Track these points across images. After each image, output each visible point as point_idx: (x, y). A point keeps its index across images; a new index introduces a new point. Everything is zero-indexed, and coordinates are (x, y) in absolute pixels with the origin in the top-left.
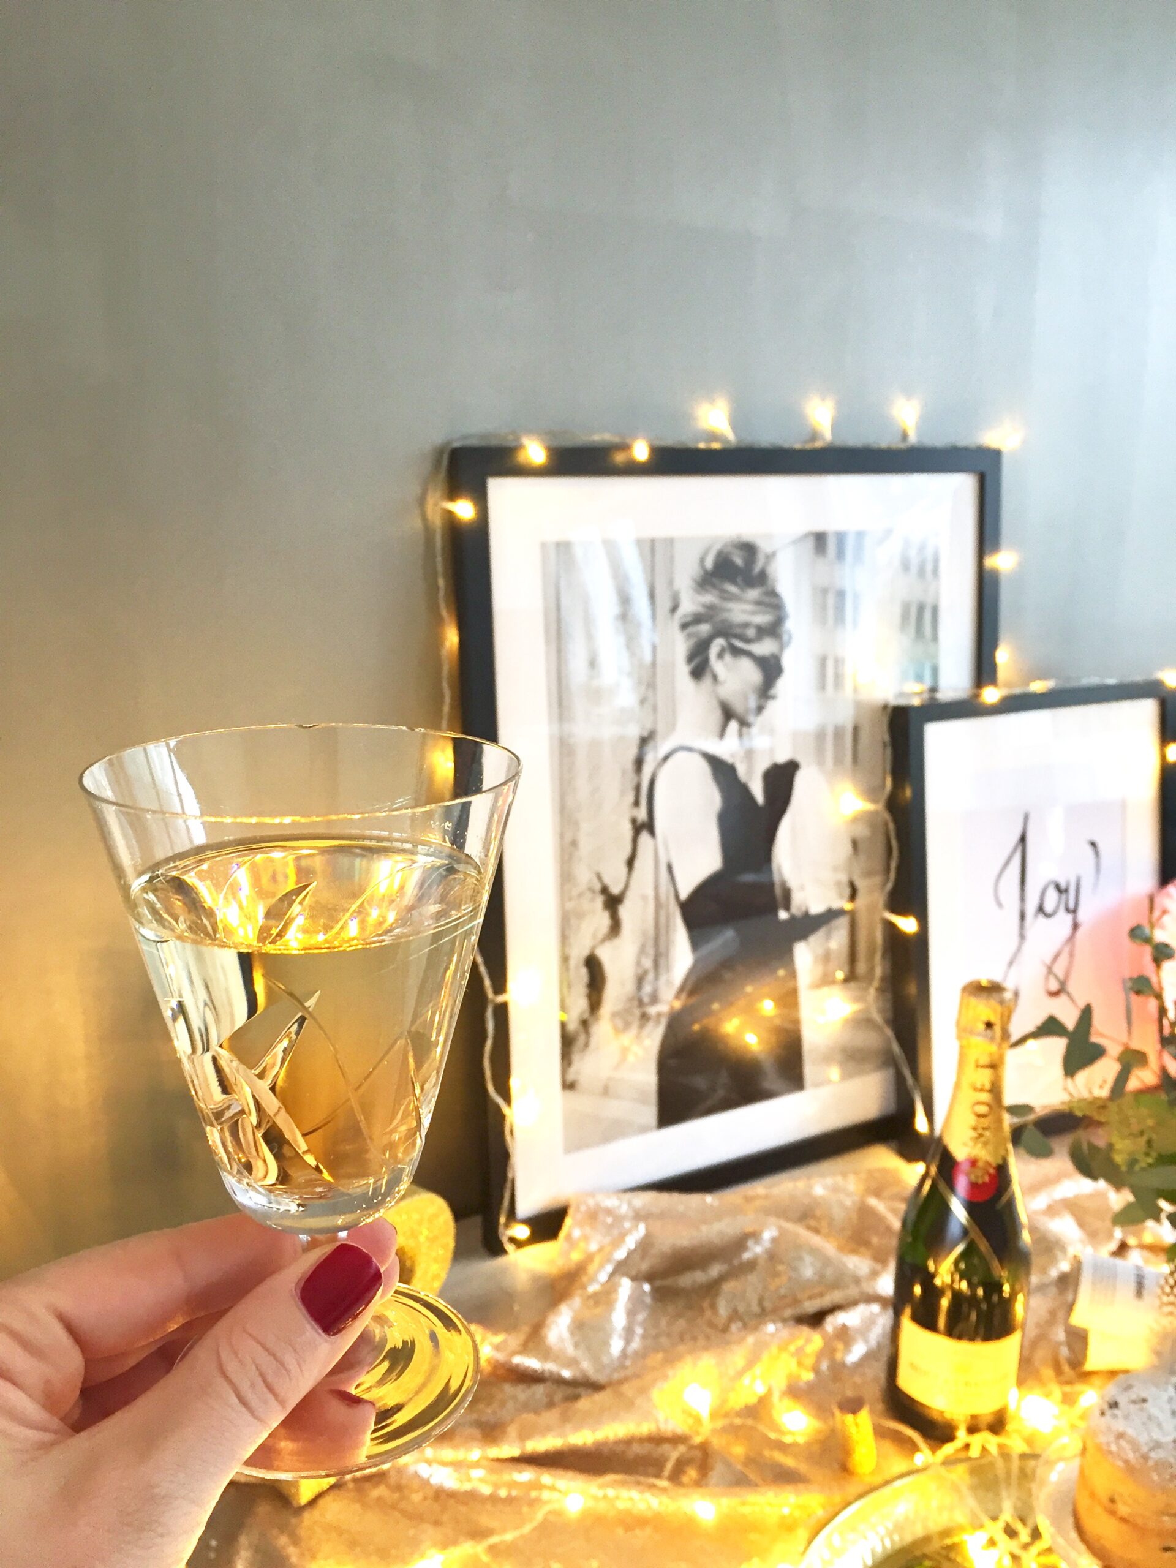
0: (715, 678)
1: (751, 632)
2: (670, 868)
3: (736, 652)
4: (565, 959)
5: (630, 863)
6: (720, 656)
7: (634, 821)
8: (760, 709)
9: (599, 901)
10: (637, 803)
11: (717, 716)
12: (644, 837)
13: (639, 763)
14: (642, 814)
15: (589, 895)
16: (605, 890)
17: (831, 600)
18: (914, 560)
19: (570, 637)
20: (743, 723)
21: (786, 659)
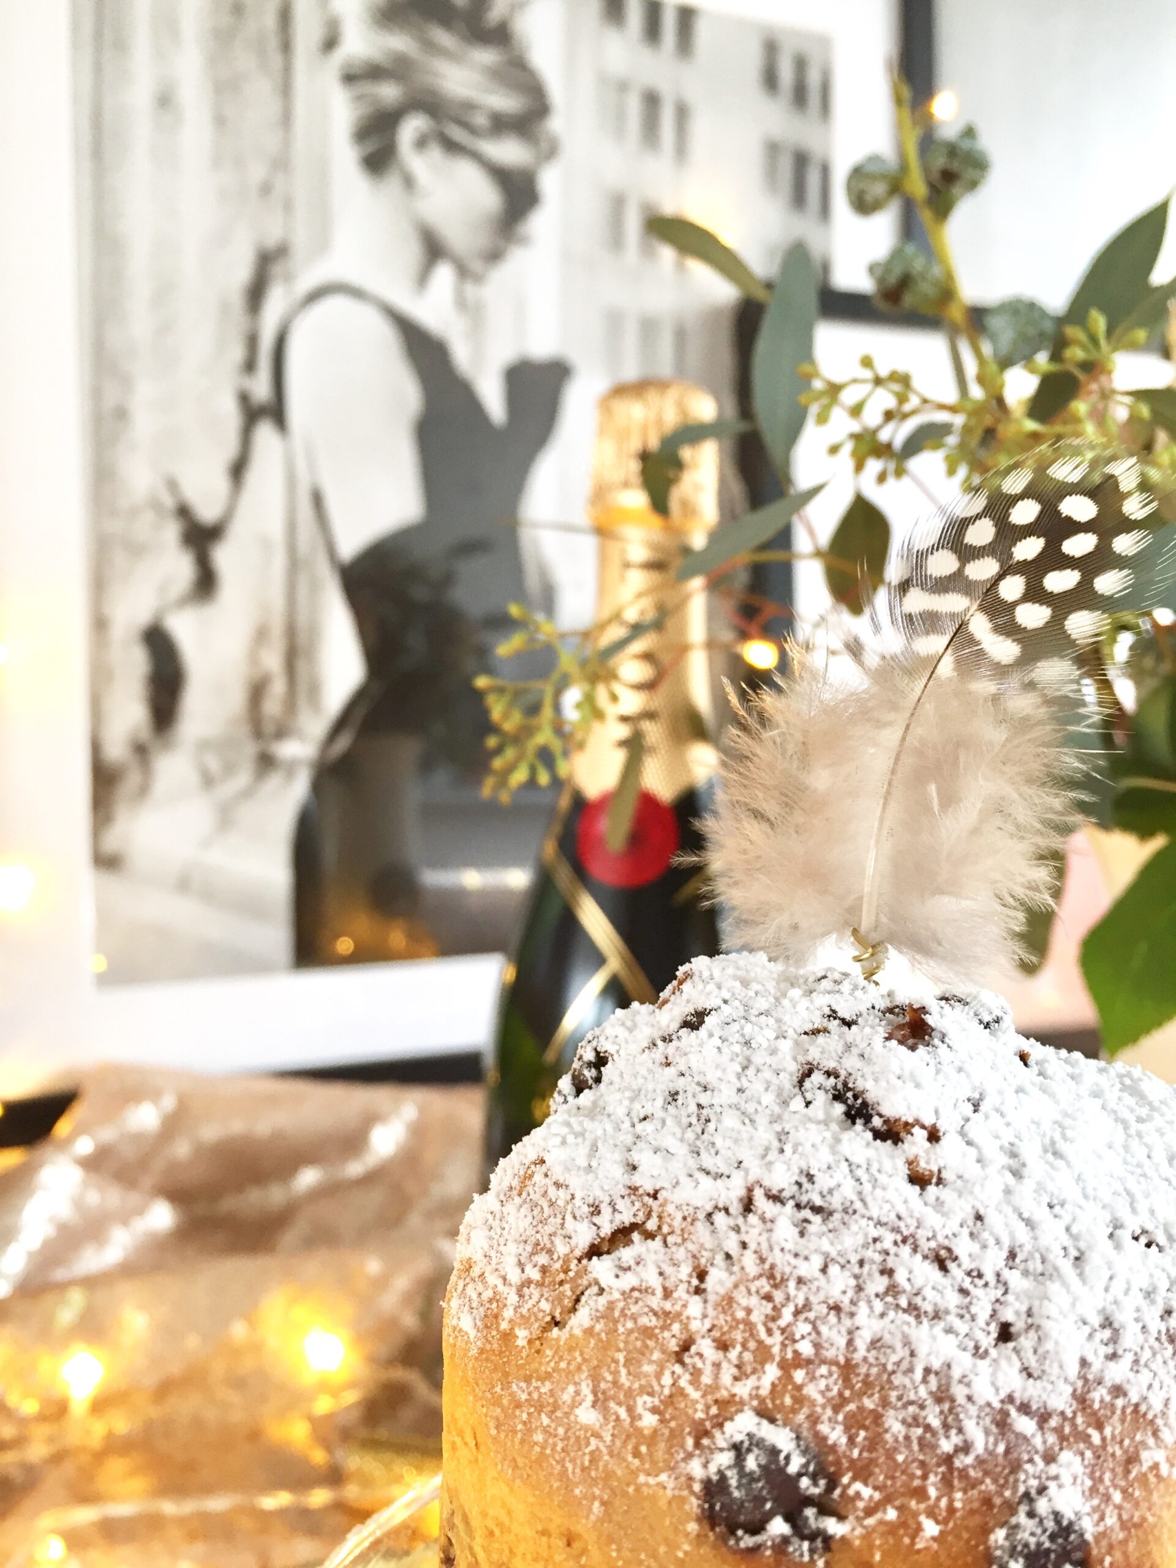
0: (409, 182)
1: (481, 120)
2: (318, 500)
3: (452, 147)
4: (100, 624)
5: (238, 470)
6: (421, 143)
7: (244, 398)
8: (494, 256)
9: (172, 532)
10: (250, 366)
11: (412, 252)
12: (265, 432)
13: (256, 294)
14: (261, 388)
15: (149, 516)
16: (184, 512)
17: (634, 106)
18: (786, 74)
19: (121, 45)
20: (463, 272)
21: (549, 181)
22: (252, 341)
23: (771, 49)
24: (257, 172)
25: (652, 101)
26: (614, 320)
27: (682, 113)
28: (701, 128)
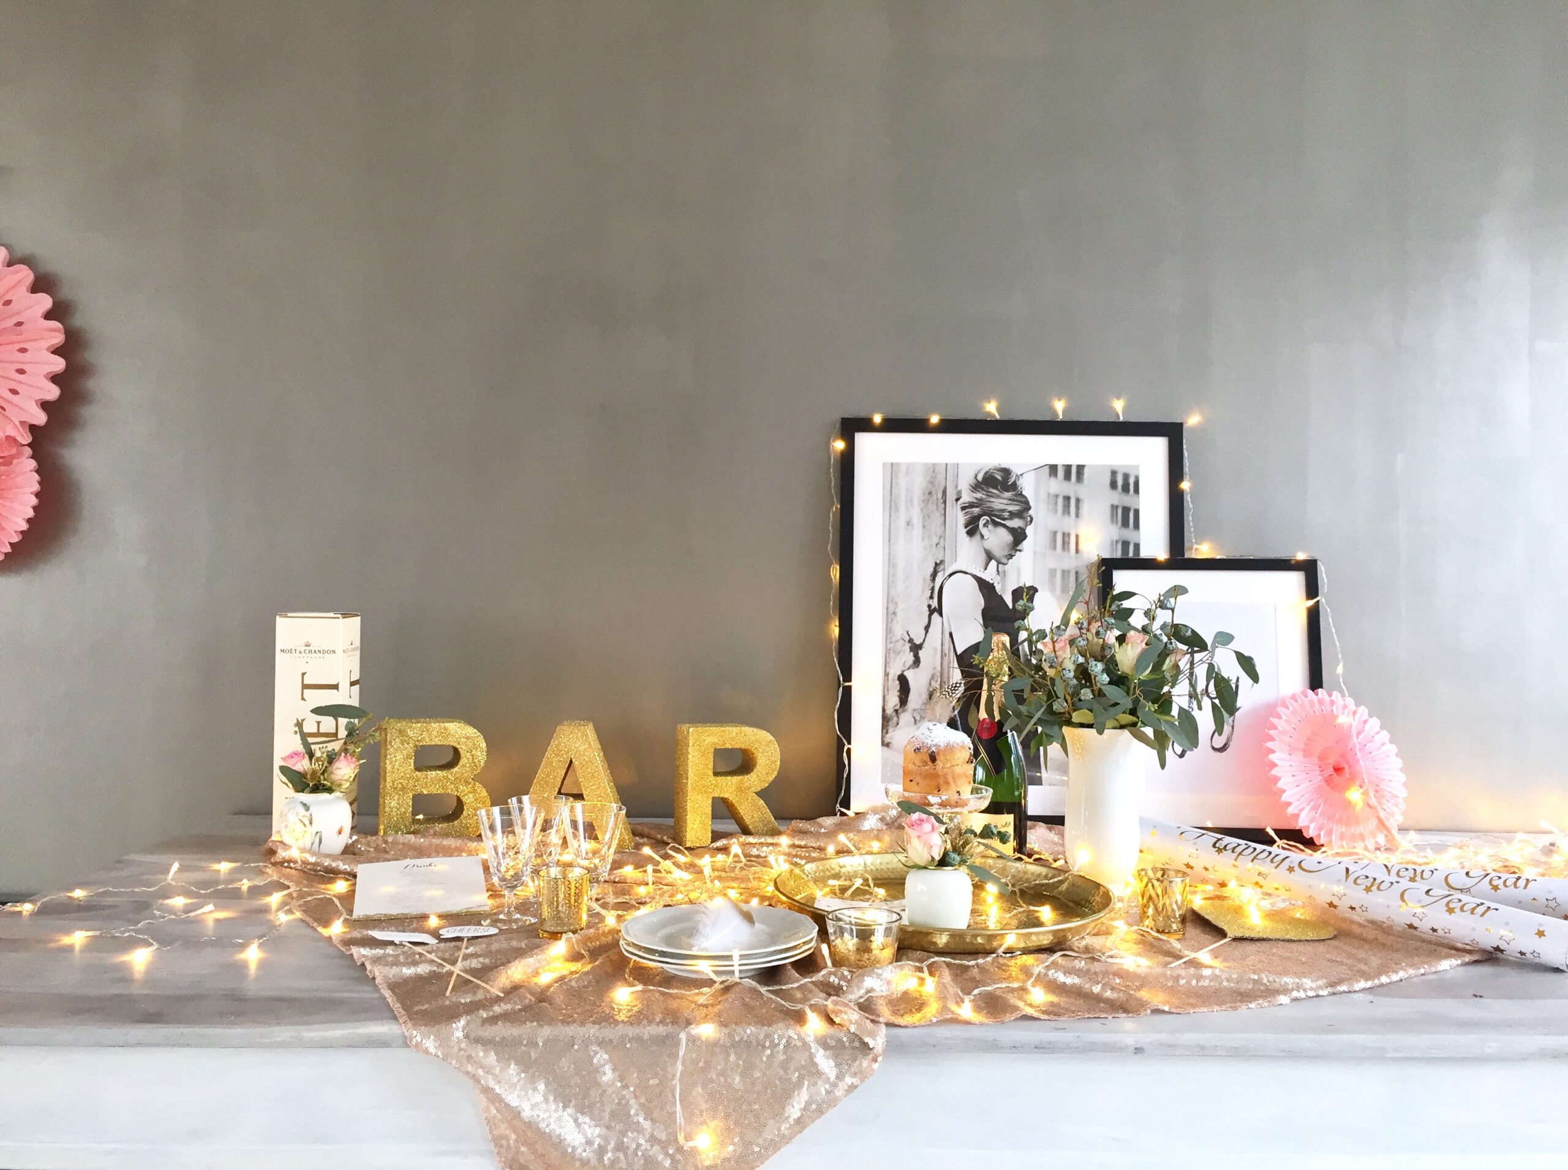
0: (982, 536)
2: (951, 635)
3: (996, 524)
4: (887, 675)
5: (927, 628)
6: (985, 525)
8: (1011, 556)
9: (908, 646)
11: (983, 557)
13: (934, 576)
15: (901, 642)
16: (911, 641)
17: (1060, 501)
18: (1120, 482)
19: (897, 509)
20: (999, 563)
21: (1029, 531)
22: (933, 589)
23: (1114, 473)
24: (935, 540)
25: (1067, 499)
26: (1052, 573)
27: (1078, 501)
28: (1085, 507)
